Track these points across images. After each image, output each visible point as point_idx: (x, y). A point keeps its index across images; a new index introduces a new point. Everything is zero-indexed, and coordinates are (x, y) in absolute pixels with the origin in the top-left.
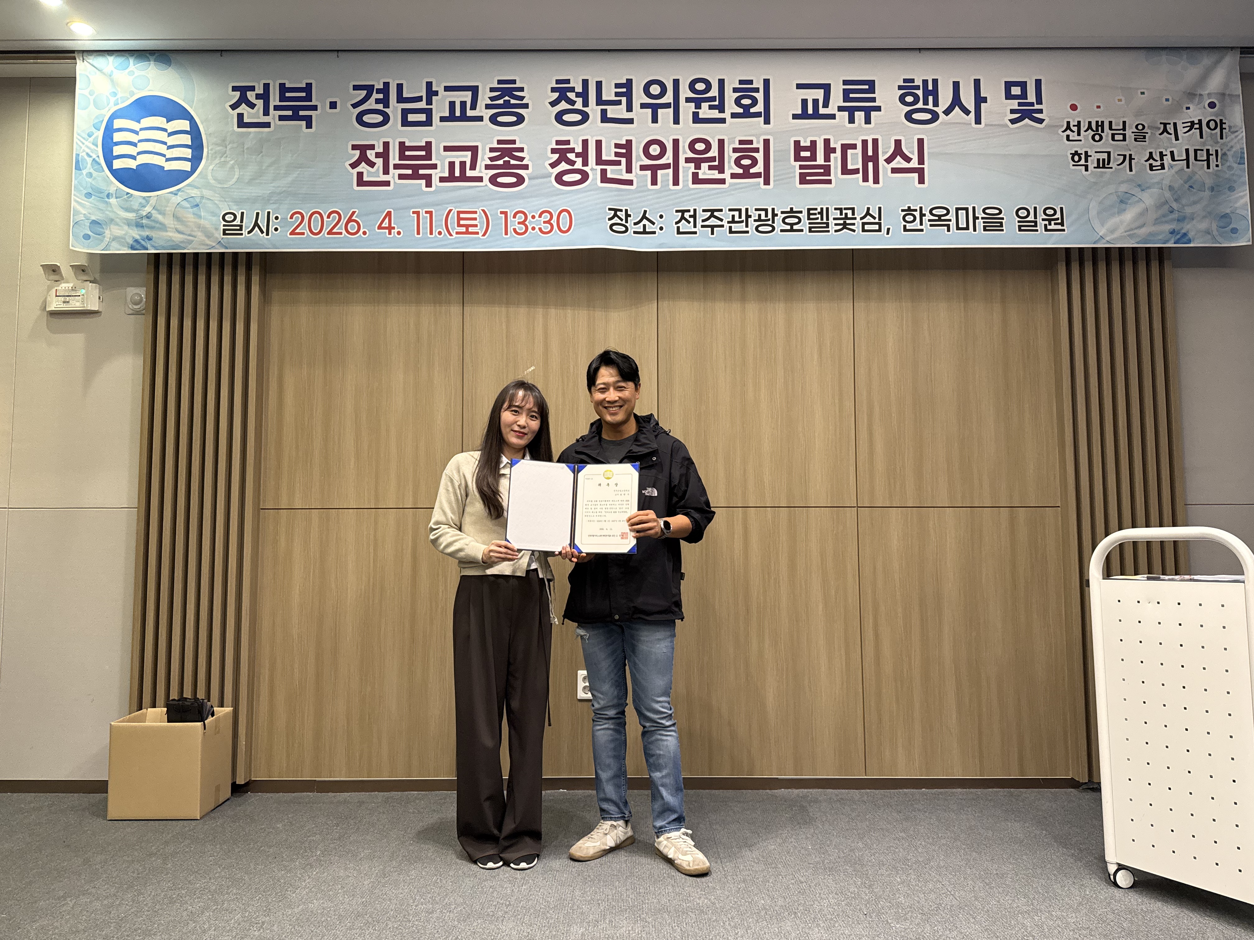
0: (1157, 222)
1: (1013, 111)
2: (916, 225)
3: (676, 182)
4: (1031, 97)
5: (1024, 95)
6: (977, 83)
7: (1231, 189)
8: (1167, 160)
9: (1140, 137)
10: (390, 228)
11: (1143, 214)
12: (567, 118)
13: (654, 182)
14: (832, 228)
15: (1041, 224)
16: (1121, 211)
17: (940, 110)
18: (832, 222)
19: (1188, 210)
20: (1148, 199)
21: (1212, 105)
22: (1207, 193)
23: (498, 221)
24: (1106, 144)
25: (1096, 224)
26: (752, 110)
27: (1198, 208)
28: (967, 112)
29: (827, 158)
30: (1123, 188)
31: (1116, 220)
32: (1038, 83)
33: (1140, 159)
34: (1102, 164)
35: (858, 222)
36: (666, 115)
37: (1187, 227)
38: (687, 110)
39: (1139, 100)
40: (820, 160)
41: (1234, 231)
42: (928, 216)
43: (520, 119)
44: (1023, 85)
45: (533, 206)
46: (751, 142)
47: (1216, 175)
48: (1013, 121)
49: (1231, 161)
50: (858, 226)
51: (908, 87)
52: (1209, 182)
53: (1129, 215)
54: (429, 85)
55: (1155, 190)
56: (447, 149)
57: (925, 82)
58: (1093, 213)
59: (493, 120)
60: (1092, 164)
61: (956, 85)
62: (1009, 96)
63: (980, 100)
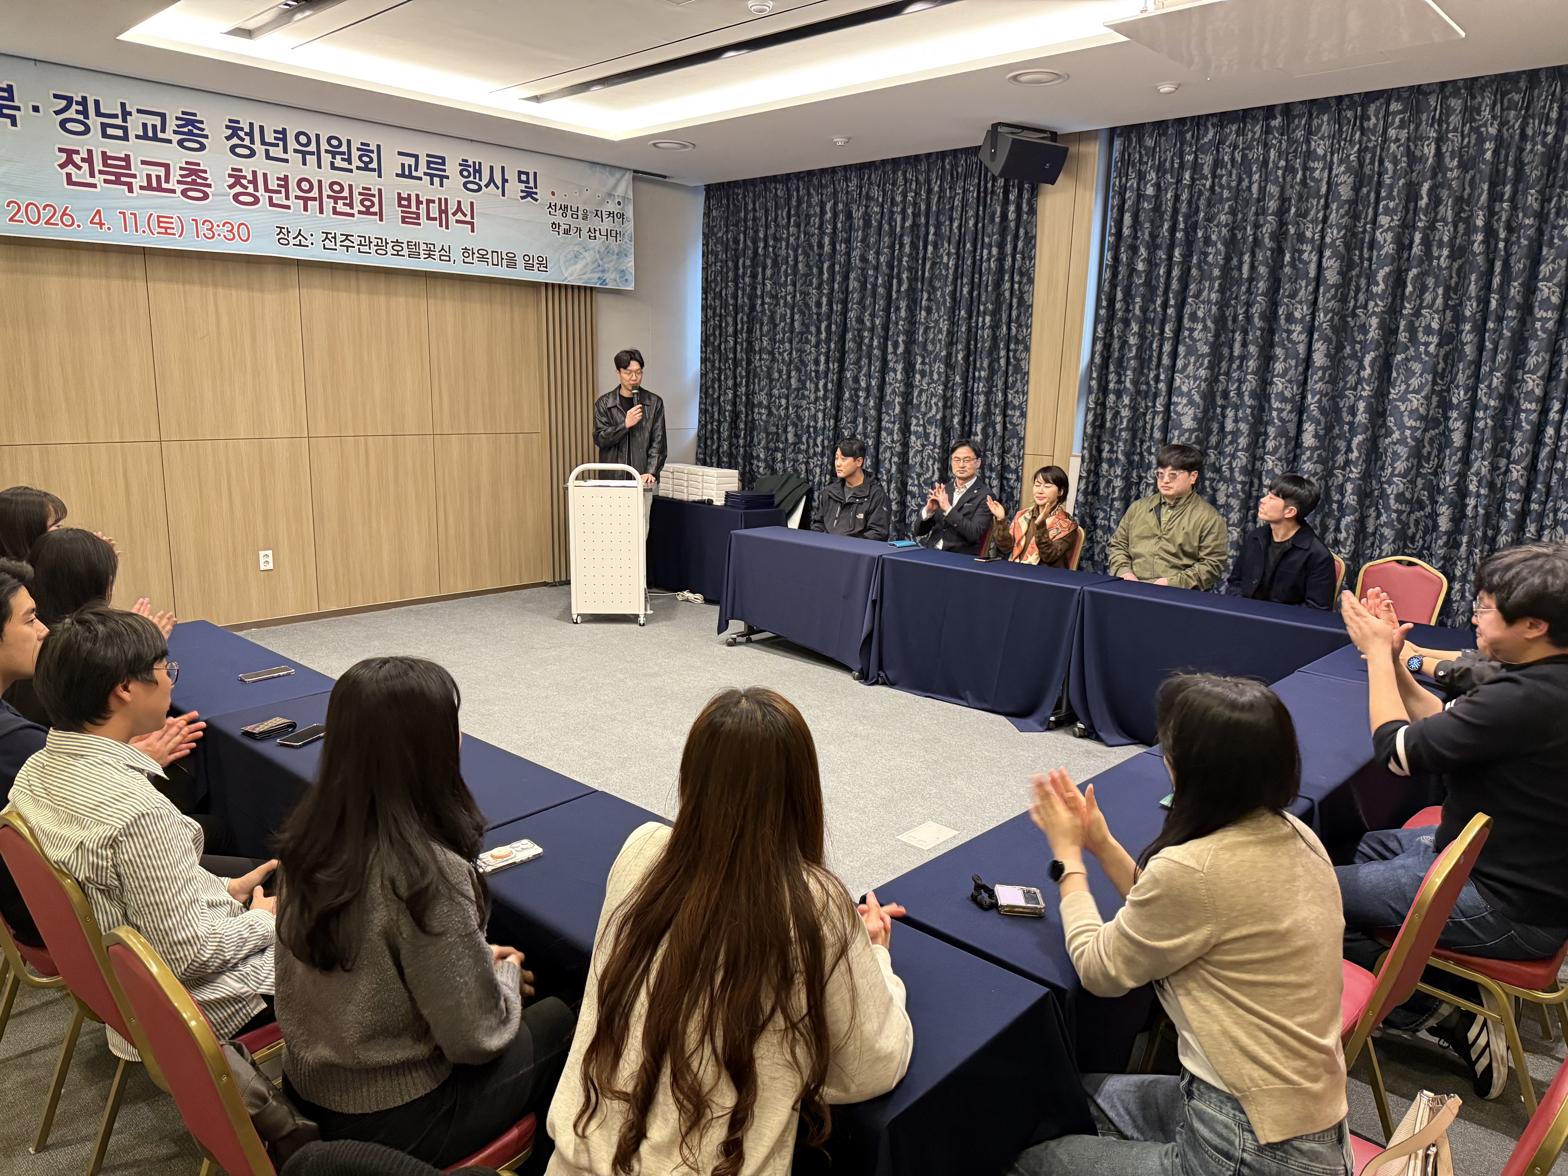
0: (593, 271)
1: (522, 191)
2: (469, 260)
3: (321, 212)
4: (532, 184)
5: (527, 182)
6: (503, 168)
7: (626, 255)
8: (597, 233)
9: (585, 218)
10: (101, 224)
11: (586, 266)
12: (238, 150)
13: (306, 209)
14: (422, 256)
15: (536, 266)
16: (576, 263)
17: (483, 184)
18: (422, 252)
19: (606, 266)
20: (588, 257)
21: (619, 203)
22: (615, 257)
23: (190, 227)
24: (569, 219)
25: (564, 270)
26: (370, 166)
27: (611, 264)
28: (498, 188)
29: (418, 208)
30: (576, 248)
31: (573, 267)
32: (535, 174)
33: (585, 231)
34: (567, 232)
35: (437, 254)
36: (312, 159)
37: (606, 276)
38: (326, 158)
39: (586, 195)
40: (414, 209)
41: (626, 280)
42: (477, 255)
43: (203, 147)
44: (527, 174)
45: (217, 217)
46: (370, 189)
47: (620, 246)
48: (522, 198)
49: (626, 239)
50: (437, 257)
51: (464, 164)
52: (616, 250)
53: (579, 266)
54: (123, 105)
55: (591, 252)
56: (143, 162)
57: (474, 163)
58: (562, 262)
59: (180, 143)
60: (562, 232)
61: (492, 168)
62: (520, 181)
63: (504, 181)
